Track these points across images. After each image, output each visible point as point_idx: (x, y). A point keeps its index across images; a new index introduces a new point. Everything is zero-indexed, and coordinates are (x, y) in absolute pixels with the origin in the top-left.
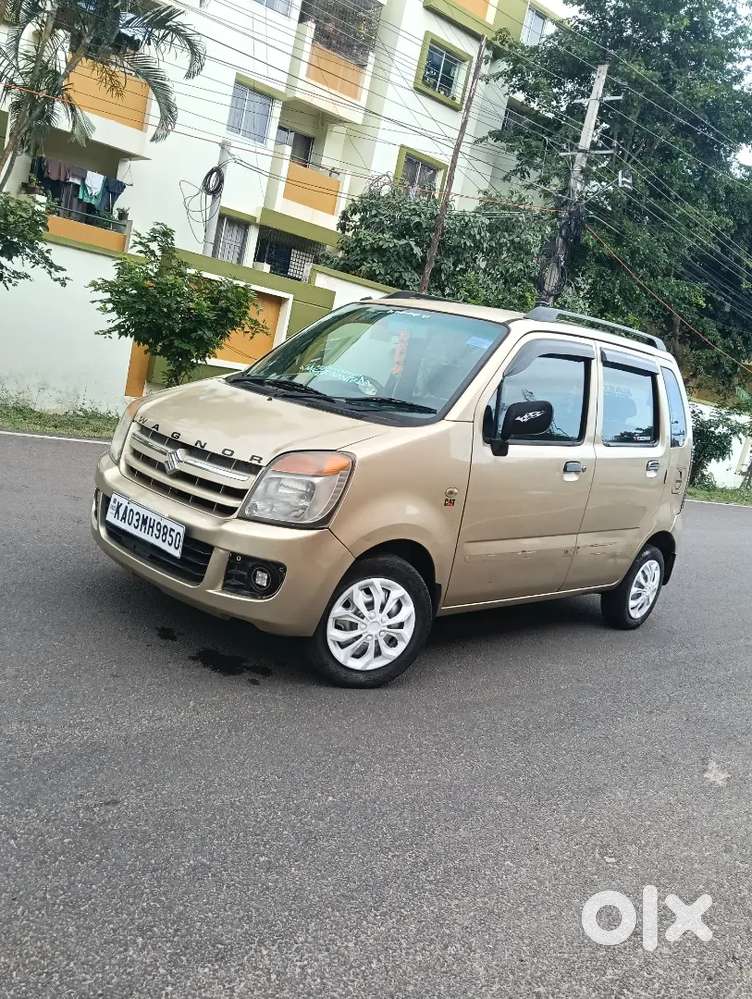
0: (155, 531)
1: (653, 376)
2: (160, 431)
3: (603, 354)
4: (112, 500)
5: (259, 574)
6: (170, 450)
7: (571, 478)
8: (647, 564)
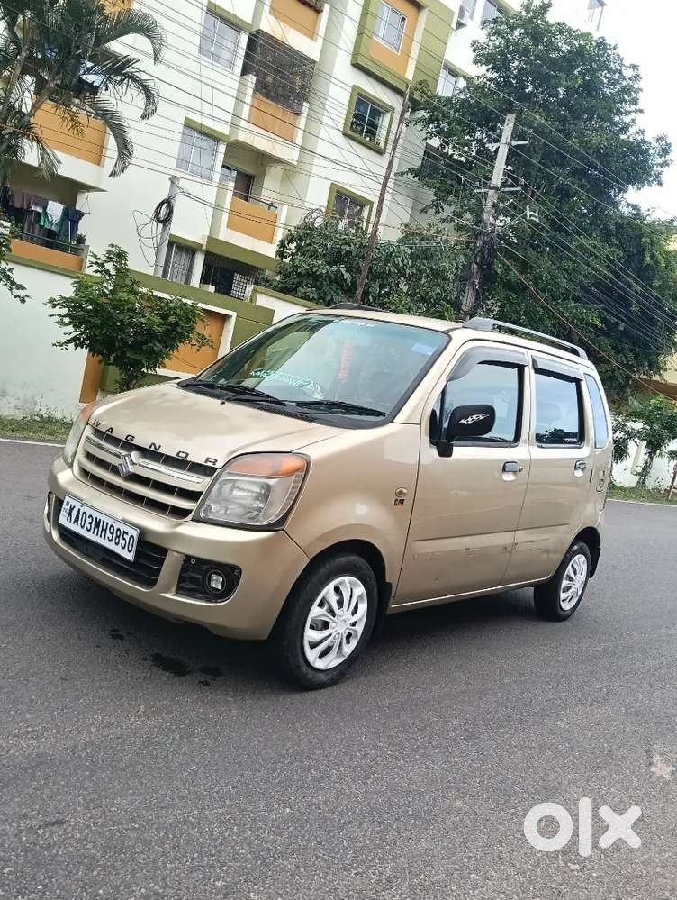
0: (108, 535)
1: (578, 382)
2: (114, 434)
3: (534, 361)
4: (65, 503)
5: (214, 577)
6: (124, 453)
7: (509, 477)
8: (576, 558)
